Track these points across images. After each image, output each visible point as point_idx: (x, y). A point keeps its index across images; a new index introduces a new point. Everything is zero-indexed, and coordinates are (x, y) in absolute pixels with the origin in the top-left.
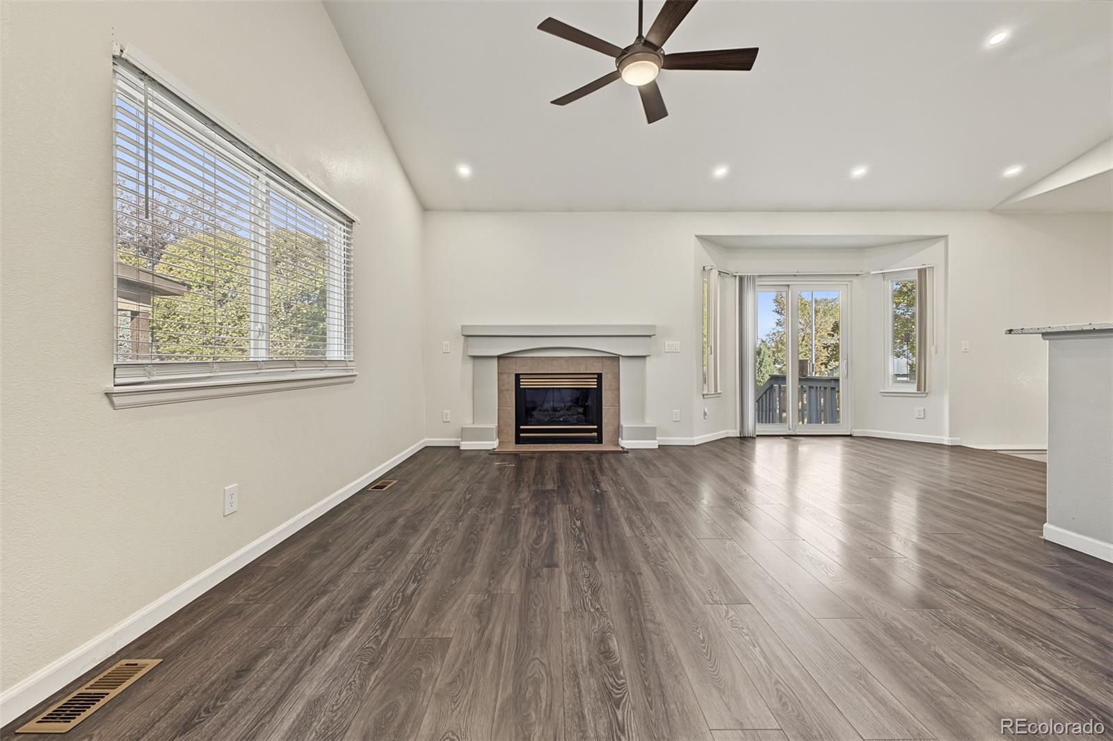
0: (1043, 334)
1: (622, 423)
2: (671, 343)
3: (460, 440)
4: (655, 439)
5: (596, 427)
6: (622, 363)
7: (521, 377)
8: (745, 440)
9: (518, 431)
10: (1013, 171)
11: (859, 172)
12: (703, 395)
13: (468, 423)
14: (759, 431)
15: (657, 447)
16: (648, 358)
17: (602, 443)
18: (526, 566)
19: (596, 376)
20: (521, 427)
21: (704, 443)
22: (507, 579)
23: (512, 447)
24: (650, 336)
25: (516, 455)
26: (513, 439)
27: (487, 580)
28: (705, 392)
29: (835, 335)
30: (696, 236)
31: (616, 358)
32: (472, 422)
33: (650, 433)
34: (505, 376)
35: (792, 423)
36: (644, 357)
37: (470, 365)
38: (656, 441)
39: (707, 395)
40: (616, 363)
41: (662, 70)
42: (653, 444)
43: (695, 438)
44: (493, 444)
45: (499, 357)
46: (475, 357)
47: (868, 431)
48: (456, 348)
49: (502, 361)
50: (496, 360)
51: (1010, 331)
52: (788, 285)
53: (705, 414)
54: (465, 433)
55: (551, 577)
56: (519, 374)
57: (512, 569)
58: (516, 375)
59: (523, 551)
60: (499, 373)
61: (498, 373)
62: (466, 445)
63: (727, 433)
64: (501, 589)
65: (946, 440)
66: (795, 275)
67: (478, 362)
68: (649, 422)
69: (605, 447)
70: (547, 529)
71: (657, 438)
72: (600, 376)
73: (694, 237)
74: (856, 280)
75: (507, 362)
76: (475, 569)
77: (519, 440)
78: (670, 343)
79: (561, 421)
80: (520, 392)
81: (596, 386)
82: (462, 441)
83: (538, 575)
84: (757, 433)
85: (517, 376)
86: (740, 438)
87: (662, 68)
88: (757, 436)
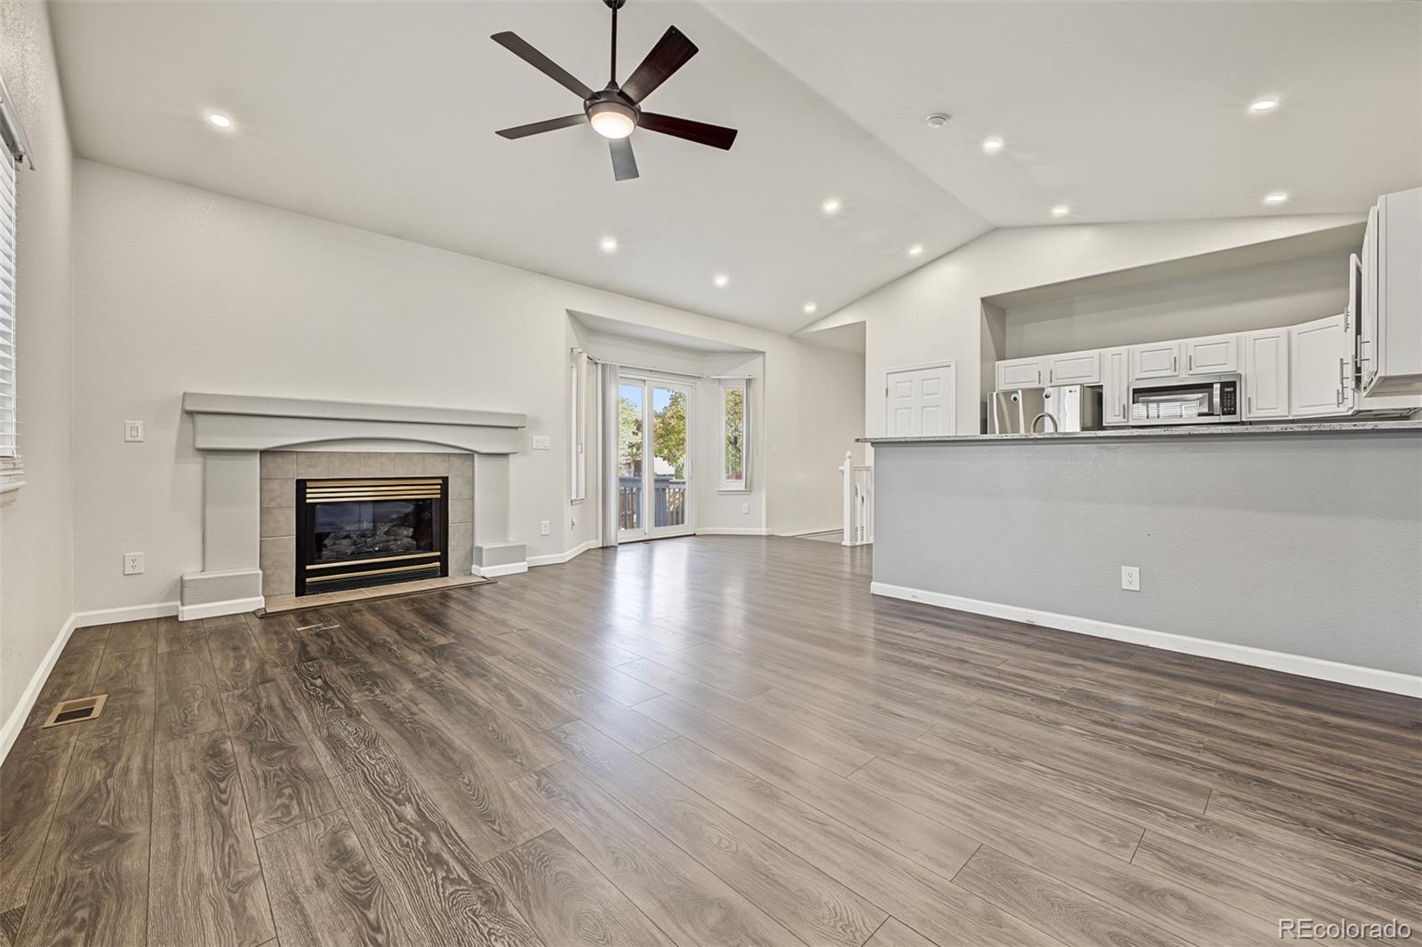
0: (872, 443)
1: (478, 544)
2: (539, 438)
3: (179, 603)
4: (524, 561)
5: (438, 554)
7: (309, 484)
8: (607, 549)
9: (301, 574)
10: (810, 308)
11: (721, 281)
12: (572, 502)
14: (621, 539)
15: (526, 570)
16: (511, 457)
17: (447, 575)
19: (440, 481)
20: (308, 567)
21: (574, 558)
24: (517, 428)
28: (574, 497)
29: (640, 433)
30: (567, 310)
31: (469, 455)
32: (200, 568)
33: (517, 552)
34: (275, 485)
35: (647, 526)
36: (505, 455)
37: (194, 466)
38: (526, 563)
39: (575, 500)
41: (637, 127)
42: (521, 567)
43: (566, 554)
47: (707, 528)
50: (257, 459)
51: (858, 440)
52: (644, 380)
53: (573, 524)
56: (305, 481)
61: (261, 479)
63: (588, 545)
65: (763, 531)
66: (651, 371)
68: (513, 539)
69: (454, 579)
71: (527, 559)
73: (565, 311)
74: (699, 383)
75: (279, 460)
77: (301, 589)
78: (539, 440)
79: (376, 551)
81: (439, 496)
82: (183, 605)
84: (620, 541)
85: (301, 486)
86: (603, 548)
87: (638, 125)
88: (620, 544)
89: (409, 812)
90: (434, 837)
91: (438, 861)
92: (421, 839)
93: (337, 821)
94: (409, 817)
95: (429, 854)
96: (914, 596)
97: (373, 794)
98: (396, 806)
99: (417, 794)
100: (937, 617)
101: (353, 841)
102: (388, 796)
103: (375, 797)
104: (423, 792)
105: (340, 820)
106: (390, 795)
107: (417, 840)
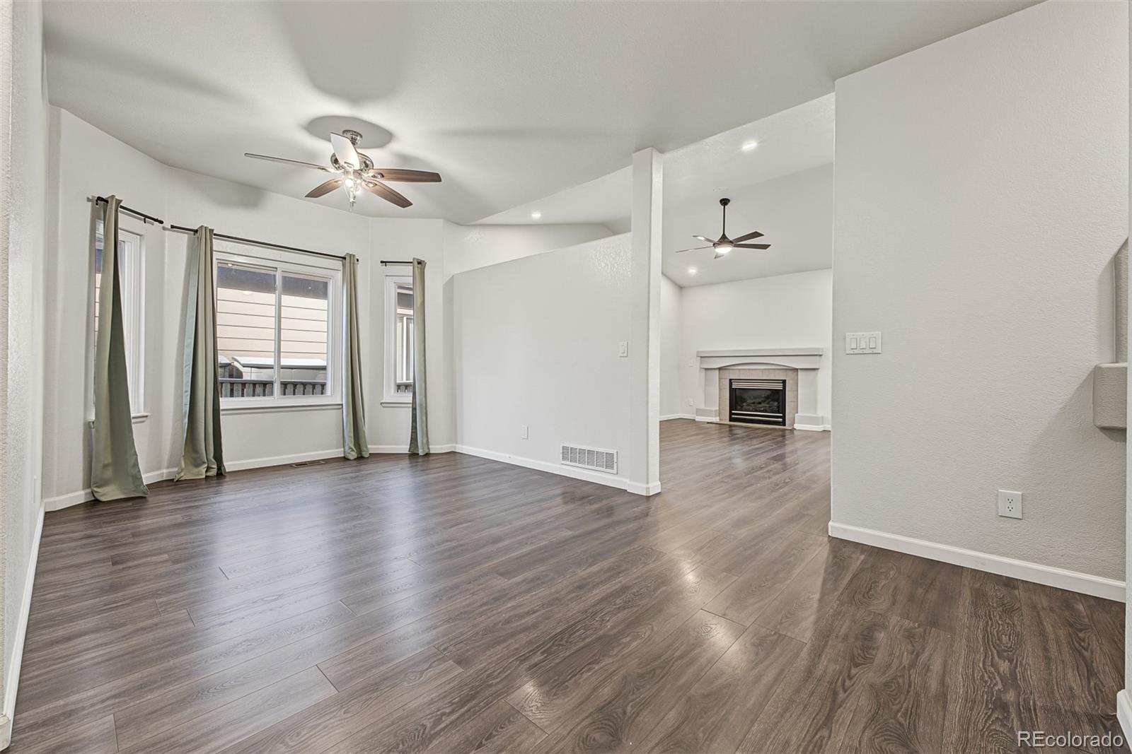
6: (800, 373)
13: (702, 406)
23: (727, 422)
25: (730, 426)
26: (728, 418)
40: (795, 373)
44: (716, 420)
45: (720, 369)
46: (706, 369)
48: (696, 363)
49: (721, 371)
54: (699, 412)
58: (730, 380)
60: (720, 379)
62: (698, 419)
67: (709, 372)
72: (784, 382)
80: (732, 391)
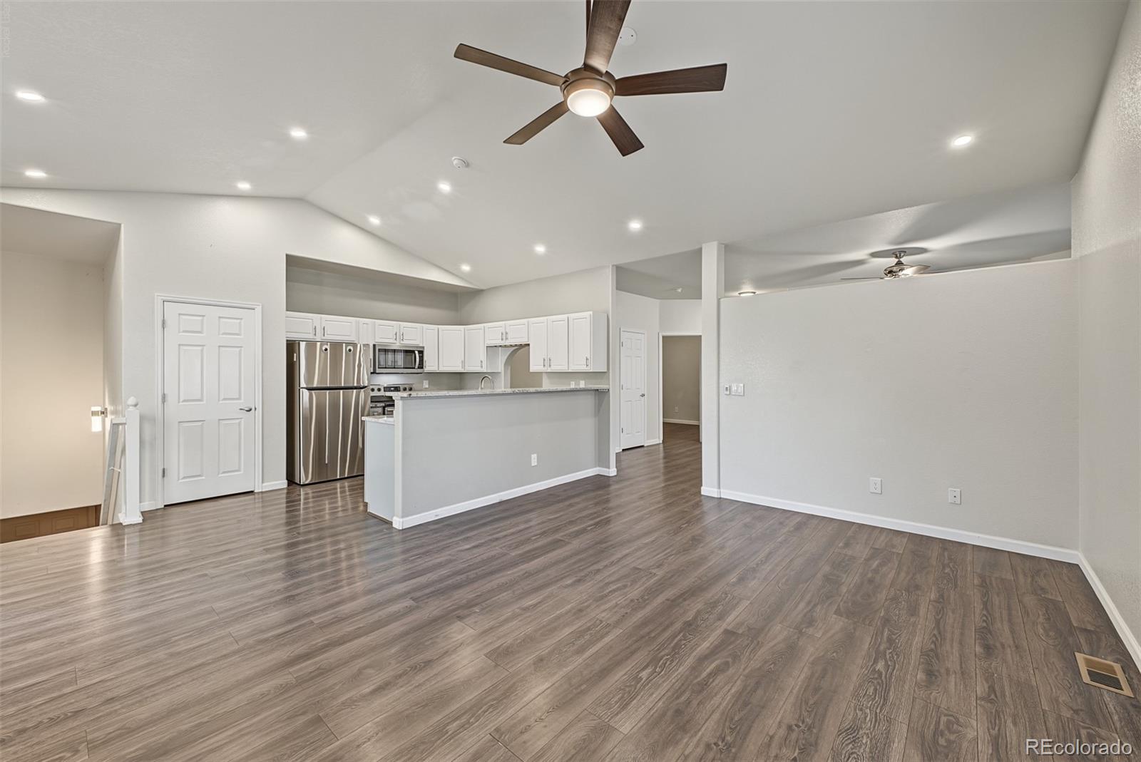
18: (755, 642)
22: (780, 638)
27: (800, 643)
55: (741, 624)
57: (772, 644)
59: (750, 660)
64: (789, 631)
70: (695, 681)
76: (812, 659)
83: (749, 629)
89: (880, 666)
90: (882, 648)
91: (890, 641)
92: (888, 652)
93: (922, 692)
94: (883, 663)
95: (891, 645)
96: (437, 516)
97: (889, 690)
98: (884, 673)
99: (866, 669)
100: (490, 515)
101: (921, 676)
102: (882, 681)
103: (890, 687)
104: (862, 668)
105: (920, 691)
106: (880, 682)
107: (890, 653)
